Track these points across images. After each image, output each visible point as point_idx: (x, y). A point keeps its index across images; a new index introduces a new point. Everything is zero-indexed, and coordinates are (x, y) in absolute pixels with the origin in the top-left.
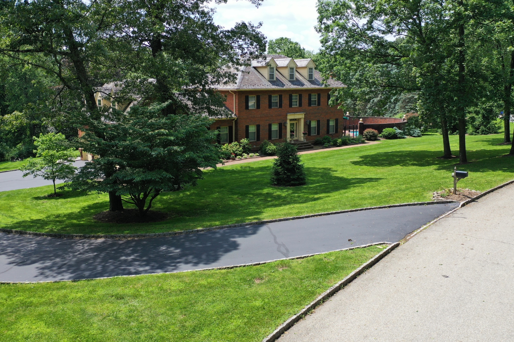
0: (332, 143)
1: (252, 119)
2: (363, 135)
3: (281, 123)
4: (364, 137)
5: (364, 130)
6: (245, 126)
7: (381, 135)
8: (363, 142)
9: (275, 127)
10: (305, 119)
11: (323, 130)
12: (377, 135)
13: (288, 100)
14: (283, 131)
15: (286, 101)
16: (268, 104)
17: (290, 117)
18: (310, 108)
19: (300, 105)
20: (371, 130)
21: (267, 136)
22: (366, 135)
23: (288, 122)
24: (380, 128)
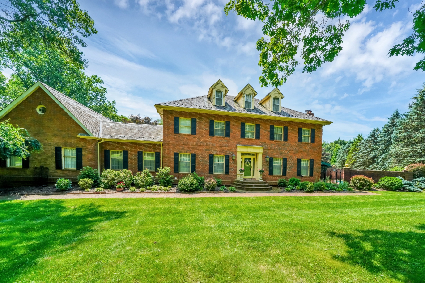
0: (298, 187)
1: (184, 146)
2: (350, 183)
3: (229, 156)
4: (351, 185)
5: (351, 177)
6: (172, 153)
7: (376, 185)
8: (350, 191)
9: (219, 161)
10: (264, 154)
11: (292, 171)
12: (372, 184)
13: (240, 129)
14: (231, 165)
15: (235, 130)
16: (209, 130)
17: (241, 149)
18: (273, 142)
19: (258, 137)
20: (362, 177)
21: (207, 169)
22: (355, 183)
23: (239, 156)
24: (376, 176)
